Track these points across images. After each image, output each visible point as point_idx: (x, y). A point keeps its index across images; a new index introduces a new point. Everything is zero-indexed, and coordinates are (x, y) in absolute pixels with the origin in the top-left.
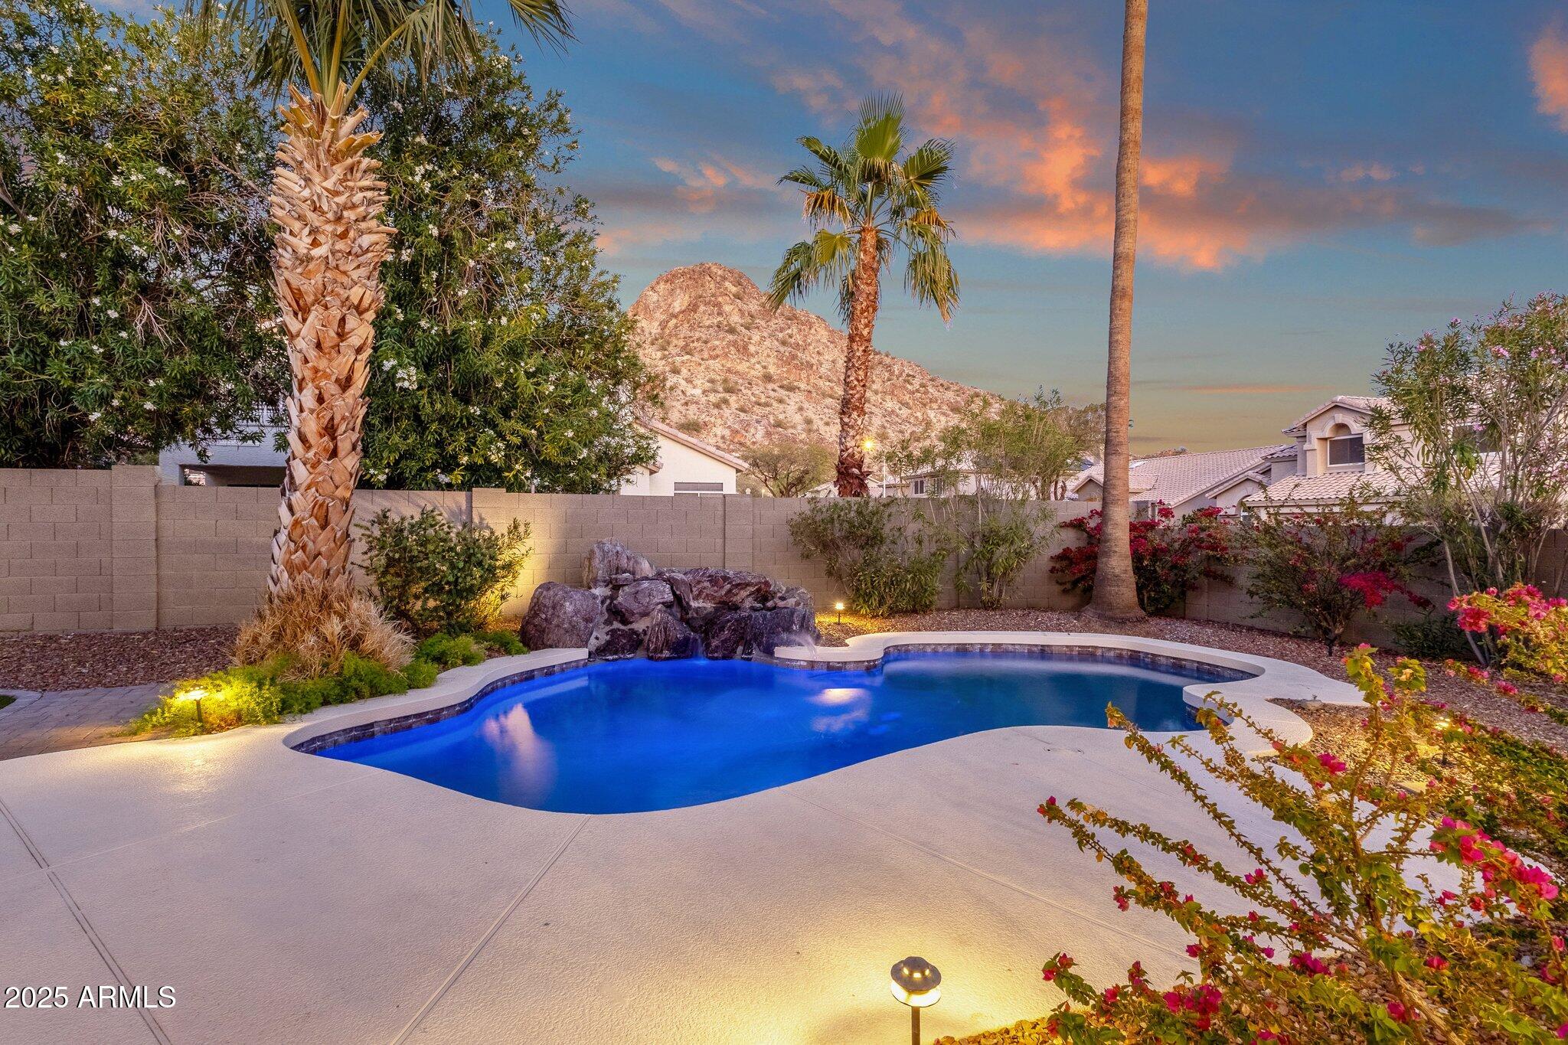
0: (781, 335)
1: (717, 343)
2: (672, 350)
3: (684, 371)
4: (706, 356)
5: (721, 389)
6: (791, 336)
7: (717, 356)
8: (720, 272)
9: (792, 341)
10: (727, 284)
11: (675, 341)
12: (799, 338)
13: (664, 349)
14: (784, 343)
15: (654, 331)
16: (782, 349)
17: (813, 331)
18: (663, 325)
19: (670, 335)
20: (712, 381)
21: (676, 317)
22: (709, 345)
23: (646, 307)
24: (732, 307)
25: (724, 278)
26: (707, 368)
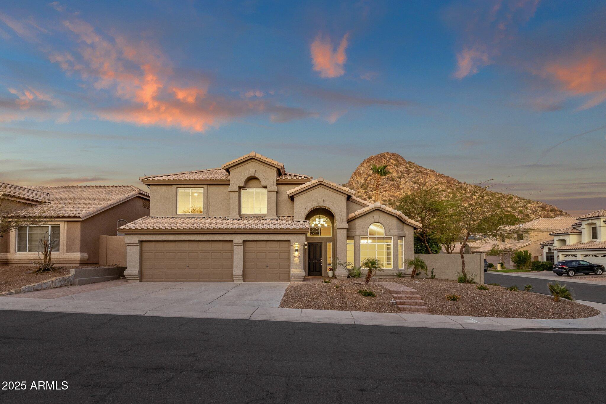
0: (414, 180)
1: (386, 185)
2: (369, 189)
3: (373, 197)
4: (382, 191)
5: (388, 204)
6: (418, 180)
7: (387, 191)
8: (388, 156)
9: (419, 181)
10: (392, 161)
11: (370, 186)
12: (422, 180)
13: (366, 189)
14: (415, 183)
15: (362, 182)
16: (414, 186)
17: (428, 177)
18: (366, 179)
19: (368, 183)
20: (384, 201)
21: (371, 176)
22: (383, 186)
23: (359, 173)
24: (393, 170)
25: (390, 159)
26: (382, 196)
